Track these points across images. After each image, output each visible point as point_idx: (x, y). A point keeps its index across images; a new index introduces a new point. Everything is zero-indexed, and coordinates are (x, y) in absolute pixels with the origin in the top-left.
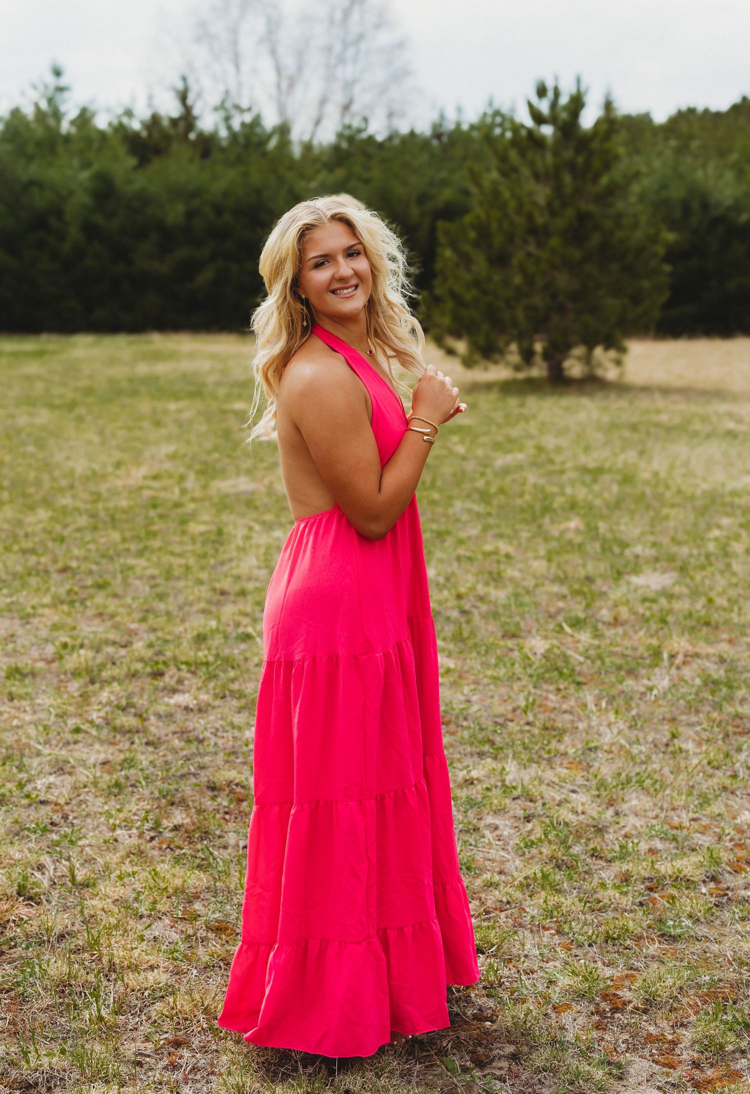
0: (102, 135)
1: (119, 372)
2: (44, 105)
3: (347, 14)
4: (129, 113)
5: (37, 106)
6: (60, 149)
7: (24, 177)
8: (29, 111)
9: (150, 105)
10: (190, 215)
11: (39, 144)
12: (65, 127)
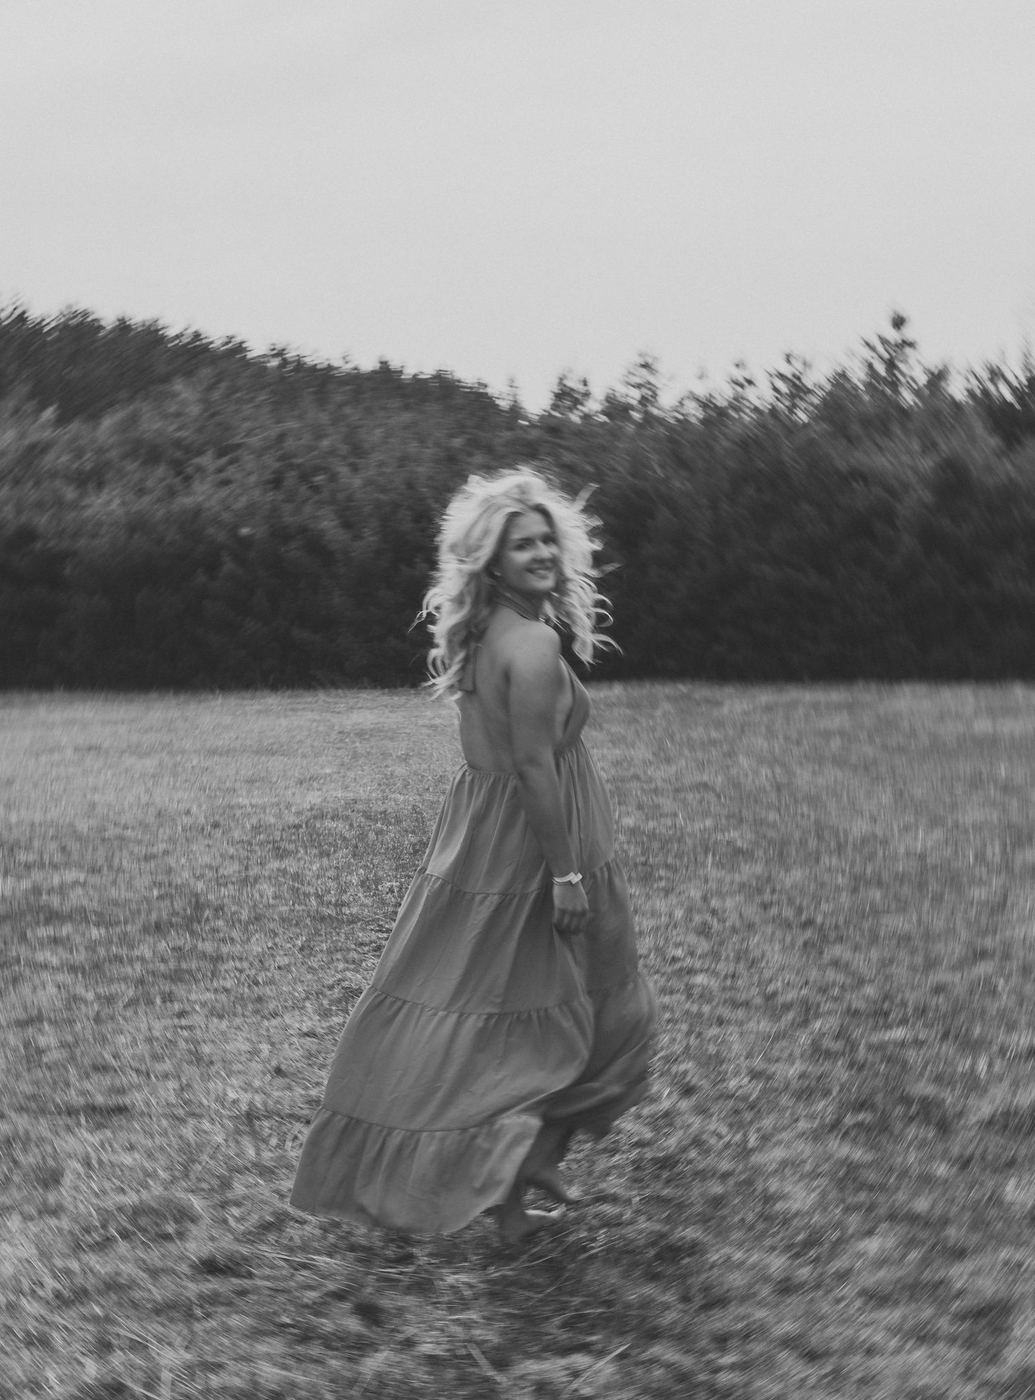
0: (958, 406)
2: (880, 368)
4: (996, 375)
5: (871, 370)
6: (896, 428)
7: (843, 466)
9: (1026, 363)
12: (907, 399)
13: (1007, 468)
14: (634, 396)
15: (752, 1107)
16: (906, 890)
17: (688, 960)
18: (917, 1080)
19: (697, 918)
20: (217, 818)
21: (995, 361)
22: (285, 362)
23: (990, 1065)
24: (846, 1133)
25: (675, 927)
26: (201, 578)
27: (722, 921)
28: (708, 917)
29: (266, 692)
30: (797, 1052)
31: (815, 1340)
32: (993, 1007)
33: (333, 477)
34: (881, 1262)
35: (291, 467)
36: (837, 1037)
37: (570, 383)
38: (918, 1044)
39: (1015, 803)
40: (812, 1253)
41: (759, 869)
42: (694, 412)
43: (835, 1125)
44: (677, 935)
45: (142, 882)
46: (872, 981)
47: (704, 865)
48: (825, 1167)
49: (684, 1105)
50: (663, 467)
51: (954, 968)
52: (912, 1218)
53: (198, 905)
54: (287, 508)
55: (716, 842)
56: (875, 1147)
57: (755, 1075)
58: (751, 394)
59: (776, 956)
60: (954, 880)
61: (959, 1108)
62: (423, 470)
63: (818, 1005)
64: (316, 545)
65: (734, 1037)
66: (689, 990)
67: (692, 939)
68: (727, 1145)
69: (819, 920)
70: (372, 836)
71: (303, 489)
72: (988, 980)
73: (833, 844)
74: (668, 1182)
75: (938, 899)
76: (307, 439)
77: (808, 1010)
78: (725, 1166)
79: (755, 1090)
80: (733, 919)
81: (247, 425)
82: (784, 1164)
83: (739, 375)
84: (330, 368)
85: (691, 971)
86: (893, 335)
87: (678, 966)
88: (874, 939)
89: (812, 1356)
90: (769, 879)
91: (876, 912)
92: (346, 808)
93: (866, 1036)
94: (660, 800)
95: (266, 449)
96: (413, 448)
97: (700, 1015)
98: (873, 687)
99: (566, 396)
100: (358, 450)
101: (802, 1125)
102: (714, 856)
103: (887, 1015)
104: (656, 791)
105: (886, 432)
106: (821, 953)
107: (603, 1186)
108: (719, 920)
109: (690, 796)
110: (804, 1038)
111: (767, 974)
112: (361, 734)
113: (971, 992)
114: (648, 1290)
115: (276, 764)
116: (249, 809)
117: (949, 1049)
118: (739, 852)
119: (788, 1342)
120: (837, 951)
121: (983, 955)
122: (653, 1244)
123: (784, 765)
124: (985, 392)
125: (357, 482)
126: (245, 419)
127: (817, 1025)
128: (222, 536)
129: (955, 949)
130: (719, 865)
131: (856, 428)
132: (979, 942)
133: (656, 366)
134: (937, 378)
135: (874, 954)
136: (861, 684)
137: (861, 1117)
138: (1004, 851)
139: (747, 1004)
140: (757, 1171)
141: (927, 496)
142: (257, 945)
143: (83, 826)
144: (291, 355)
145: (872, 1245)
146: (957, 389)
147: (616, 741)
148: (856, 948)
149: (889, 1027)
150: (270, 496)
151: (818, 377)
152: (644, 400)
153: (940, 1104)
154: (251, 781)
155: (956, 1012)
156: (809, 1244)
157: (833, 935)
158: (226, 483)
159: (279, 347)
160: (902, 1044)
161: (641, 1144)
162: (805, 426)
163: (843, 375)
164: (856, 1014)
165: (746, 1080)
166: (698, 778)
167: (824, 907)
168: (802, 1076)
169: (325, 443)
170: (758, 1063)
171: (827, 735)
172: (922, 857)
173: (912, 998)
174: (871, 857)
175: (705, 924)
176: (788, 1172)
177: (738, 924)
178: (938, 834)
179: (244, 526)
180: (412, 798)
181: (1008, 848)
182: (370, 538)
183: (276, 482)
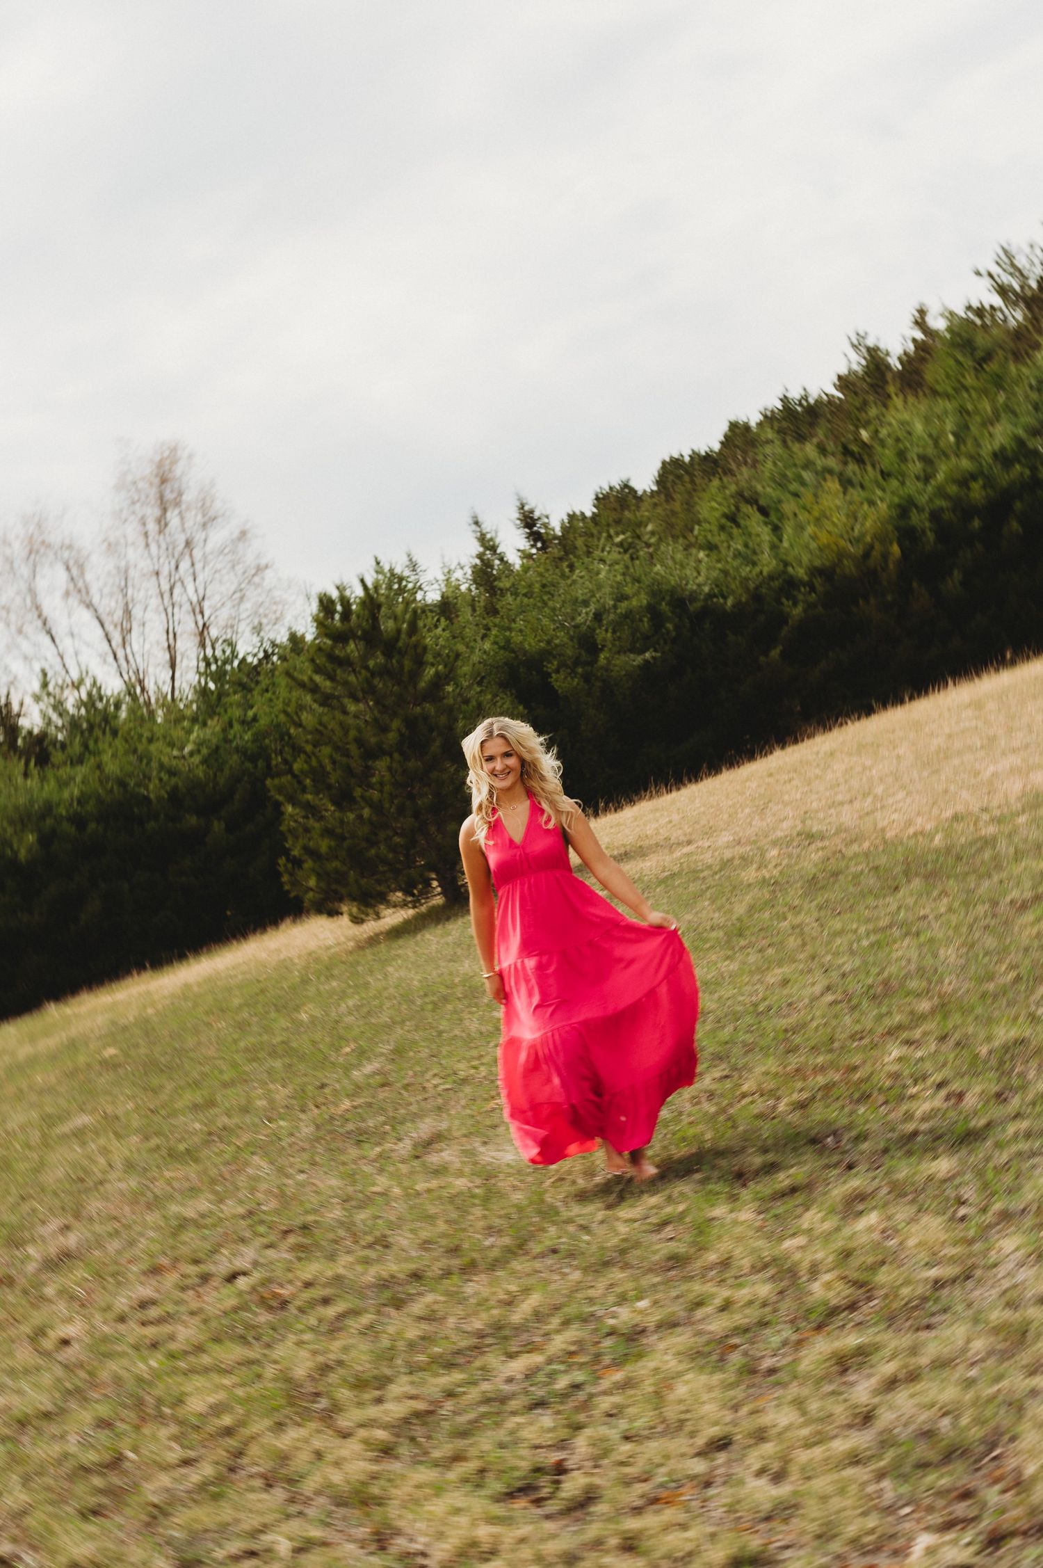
3: (162, 523)
10: (46, 840)
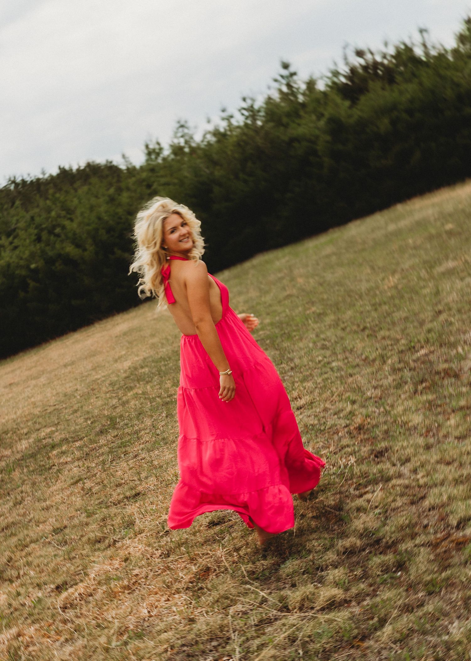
0: (324, 94)
1: (379, 234)
2: (285, 89)
4: (336, 74)
5: (281, 91)
6: (302, 113)
7: (286, 138)
8: (276, 96)
9: (347, 64)
11: (288, 115)
12: (301, 99)
13: (356, 113)
14: (182, 142)
15: (380, 398)
16: (397, 301)
17: (325, 359)
18: (438, 365)
19: (319, 344)
20: (91, 387)
21: (333, 67)
22: (17, 185)
23: (463, 349)
24: (421, 393)
25: (312, 351)
26: (22, 294)
27: (330, 341)
28: (323, 342)
29: (72, 334)
30: (387, 373)
31: (448, 458)
32: (454, 329)
33: (63, 227)
34: (457, 426)
35: (42, 230)
36: (400, 362)
37: (151, 147)
38: (432, 352)
39: (422, 252)
40: (431, 434)
41: (332, 317)
42: (211, 139)
43: (415, 392)
44: (315, 353)
45: (81, 420)
46: (401, 339)
47: (309, 325)
48: (420, 406)
49: (356, 406)
50: (208, 168)
51: (431, 321)
52: (461, 408)
53: (112, 419)
54: (47, 248)
55: (308, 315)
56: (435, 392)
57: (375, 388)
58: (234, 122)
59: (359, 345)
60: (414, 291)
61: (459, 367)
62: (102, 209)
63: (386, 354)
64: (67, 260)
65: (359, 378)
66: (332, 369)
67: (323, 352)
68: (379, 414)
69: (368, 325)
70: (163, 368)
71: (52, 238)
72: (446, 321)
73: (357, 297)
74: (364, 433)
75: (411, 299)
76: (44, 215)
77: (383, 357)
78: (382, 419)
79: (378, 392)
80: (333, 339)
81: (15, 218)
82: (405, 410)
83: (225, 115)
84: (38, 180)
85: (329, 363)
86: (285, 72)
87: (322, 363)
88: (394, 324)
89: (448, 464)
90: (339, 319)
91: (389, 314)
92: (144, 363)
93: (410, 358)
94: (274, 308)
95: (28, 226)
96: (93, 201)
97: (342, 376)
98: (336, 229)
99: (152, 153)
100: (69, 212)
101: (403, 396)
102: (311, 319)
103: (414, 347)
104: (270, 305)
105: (299, 116)
106: (376, 337)
107: (341, 443)
108: (328, 341)
109: (286, 302)
110: (387, 368)
111: (359, 352)
112: (125, 334)
113: (443, 327)
114: (379, 466)
115: (99, 359)
116: (103, 379)
117: (444, 350)
118: (319, 315)
119: (438, 462)
120: (382, 333)
121: (440, 312)
122: (371, 454)
123: (317, 275)
124: (334, 83)
125: (75, 225)
126: (13, 216)
127: (389, 361)
128: (24, 272)
129: (428, 314)
130: (316, 322)
131: (285, 120)
132: (437, 309)
133: (186, 125)
134: (311, 84)
135: (398, 329)
136: (331, 230)
137: (424, 385)
138: (428, 272)
139: (358, 365)
140: (396, 416)
141: (328, 138)
142: (148, 422)
143: (36, 411)
144: (19, 180)
145: (452, 422)
146: (321, 86)
147: (240, 293)
148: (389, 330)
149: (417, 351)
150: (38, 246)
151: (259, 103)
152: (186, 142)
153: (451, 369)
154: (94, 369)
155: (440, 336)
156: (428, 431)
157: (377, 329)
158: (16, 248)
159: (12, 179)
160: (426, 355)
161: (347, 426)
162: (262, 127)
163: (270, 98)
164: (402, 352)
165: (373, 390)
166: (285, 294)
167: (368, 320)
168: (394, 380)
169: (53, 214)
170: (374, 383)
171: (328, 256)
172: (396, 287)
173: (422, 338)
174: (376, 295)
175: (323, 345)
176: (407, 413)
177: (336, 340)
178: (397, 276)
179: (32, 264)
180: (169, 348)
181: (429, 270)
182: (90, 248)
183: (39, 239)
